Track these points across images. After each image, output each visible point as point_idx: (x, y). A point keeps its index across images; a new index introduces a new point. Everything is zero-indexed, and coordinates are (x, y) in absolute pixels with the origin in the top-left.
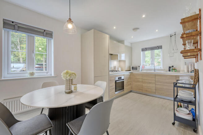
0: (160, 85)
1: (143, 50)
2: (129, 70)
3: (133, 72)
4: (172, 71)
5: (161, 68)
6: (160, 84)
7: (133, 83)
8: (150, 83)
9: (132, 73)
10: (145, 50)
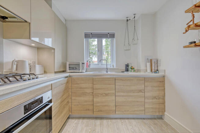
0: (123, 96)
1: (87, 36)
2: (62, 70)
3: (71, 74)
4: (131, 71)
5: (113, 66)
6: (122, 94)
7: (73, 98)
8: (107, 95)
9: (70, 76)
10: (91, 36)
